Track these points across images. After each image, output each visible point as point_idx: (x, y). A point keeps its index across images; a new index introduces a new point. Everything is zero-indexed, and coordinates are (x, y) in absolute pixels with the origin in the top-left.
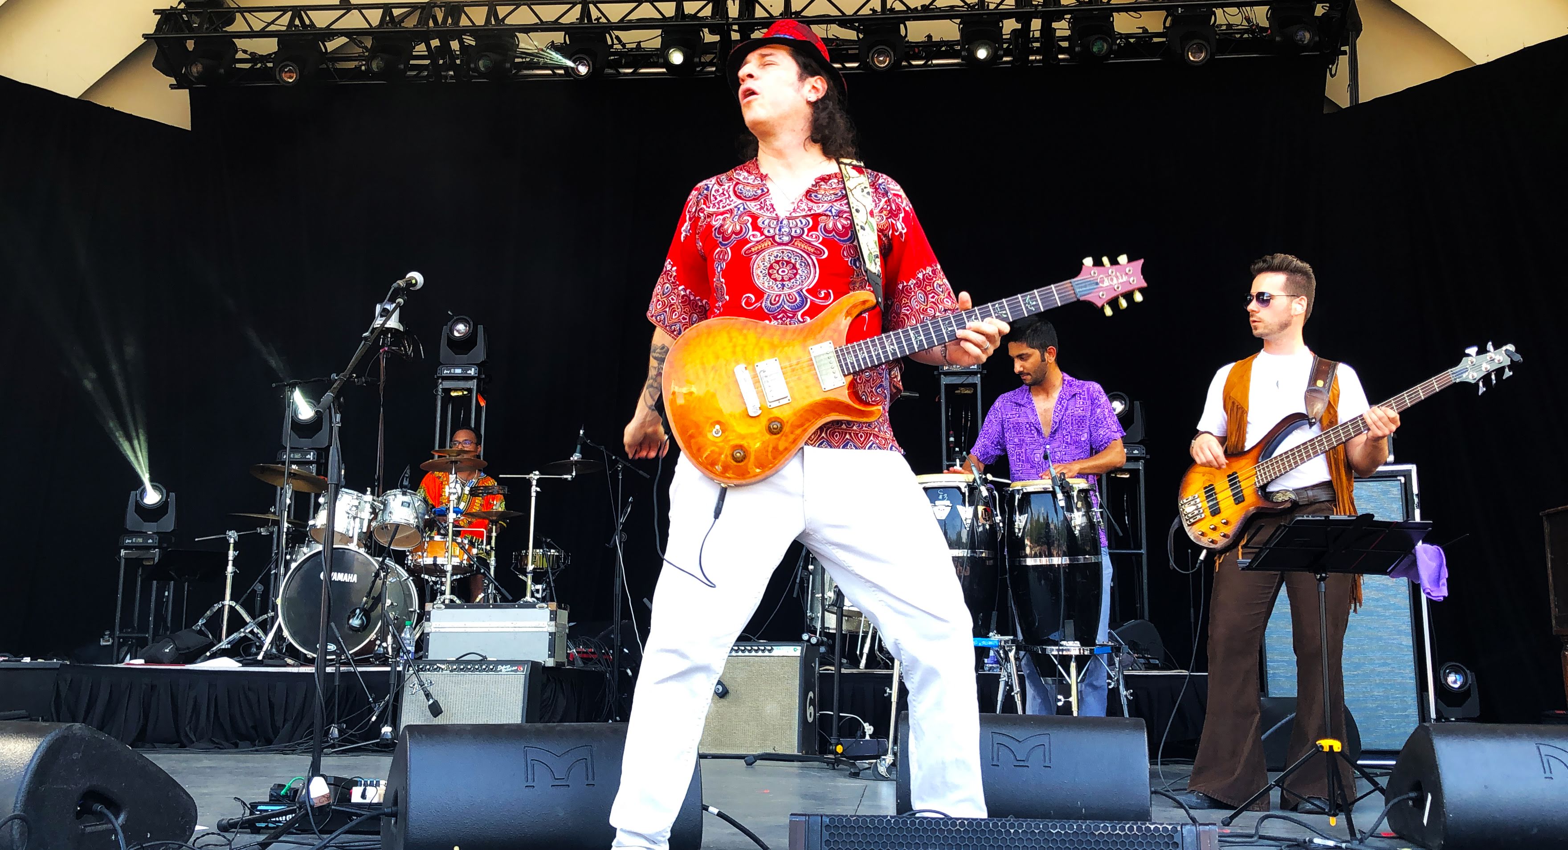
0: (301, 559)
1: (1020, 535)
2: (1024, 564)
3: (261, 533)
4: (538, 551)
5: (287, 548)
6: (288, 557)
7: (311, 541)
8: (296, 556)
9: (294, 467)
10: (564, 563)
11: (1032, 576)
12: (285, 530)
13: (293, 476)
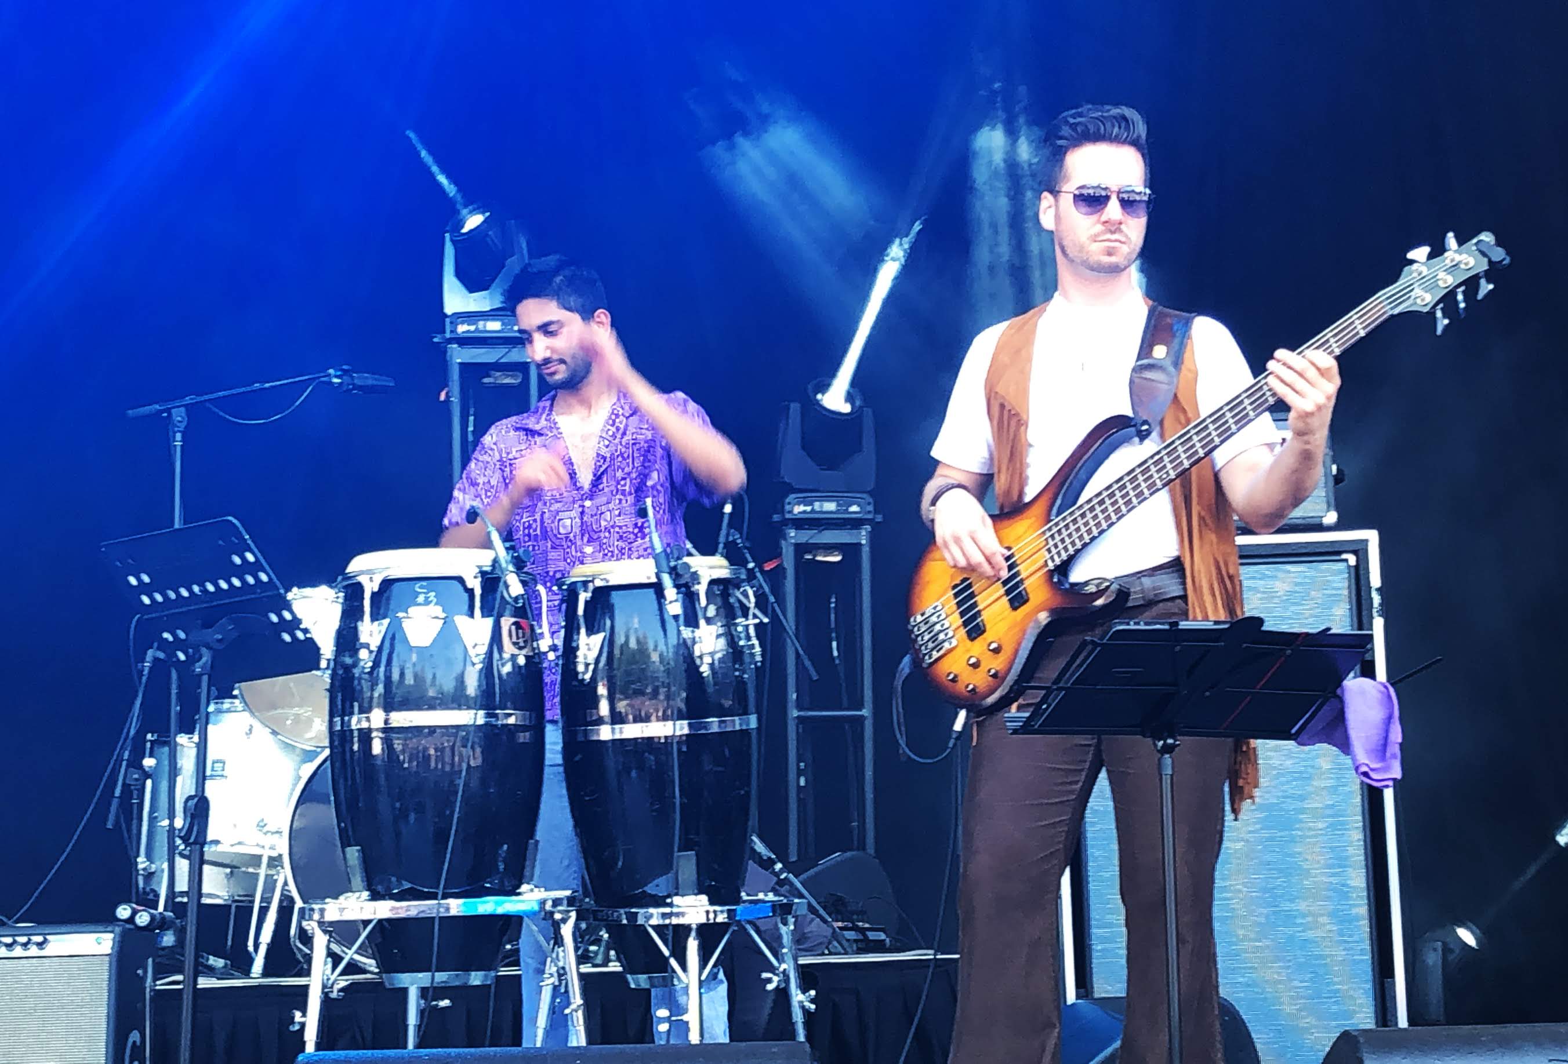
1: (588, 677)
2: (595, 738)
11: (611, 763)
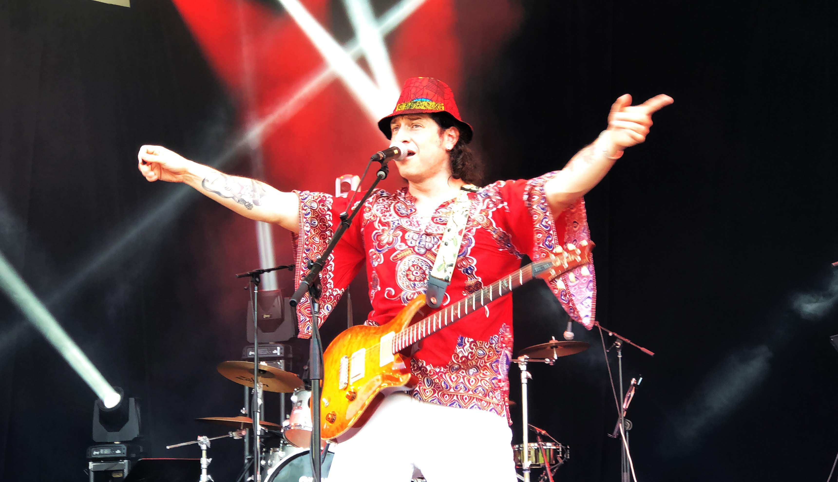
0: (277, 463)
3: (233, 437)
4: (532, 444)
5: (261, 453)
6: (263, 462)
7: (287, 444)
8: (272, 461)
9: (263, 363)
10: (562, 458)
12: (259, 433)
13: (262, 373)
